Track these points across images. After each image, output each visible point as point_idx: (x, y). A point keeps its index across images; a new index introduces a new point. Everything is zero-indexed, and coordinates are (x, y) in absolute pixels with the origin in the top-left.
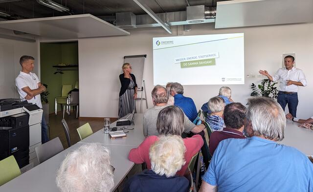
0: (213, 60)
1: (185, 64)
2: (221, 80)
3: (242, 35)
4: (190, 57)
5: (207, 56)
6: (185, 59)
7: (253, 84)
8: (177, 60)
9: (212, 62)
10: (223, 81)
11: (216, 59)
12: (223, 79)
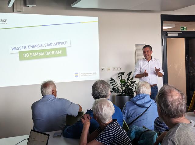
0: (64, 50)
1: (26, 55)
2: (74, 75)
3: (96, 19)
4: (32, 44)
5: (56, 44)
6: (25, 47)
7: (111, 78)
8: (13, 49)
9: (63, 52)
10: (76, 76)
11: (67, 49)
12: (76, 75)
